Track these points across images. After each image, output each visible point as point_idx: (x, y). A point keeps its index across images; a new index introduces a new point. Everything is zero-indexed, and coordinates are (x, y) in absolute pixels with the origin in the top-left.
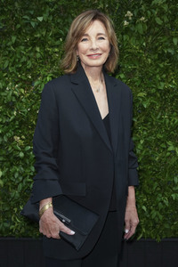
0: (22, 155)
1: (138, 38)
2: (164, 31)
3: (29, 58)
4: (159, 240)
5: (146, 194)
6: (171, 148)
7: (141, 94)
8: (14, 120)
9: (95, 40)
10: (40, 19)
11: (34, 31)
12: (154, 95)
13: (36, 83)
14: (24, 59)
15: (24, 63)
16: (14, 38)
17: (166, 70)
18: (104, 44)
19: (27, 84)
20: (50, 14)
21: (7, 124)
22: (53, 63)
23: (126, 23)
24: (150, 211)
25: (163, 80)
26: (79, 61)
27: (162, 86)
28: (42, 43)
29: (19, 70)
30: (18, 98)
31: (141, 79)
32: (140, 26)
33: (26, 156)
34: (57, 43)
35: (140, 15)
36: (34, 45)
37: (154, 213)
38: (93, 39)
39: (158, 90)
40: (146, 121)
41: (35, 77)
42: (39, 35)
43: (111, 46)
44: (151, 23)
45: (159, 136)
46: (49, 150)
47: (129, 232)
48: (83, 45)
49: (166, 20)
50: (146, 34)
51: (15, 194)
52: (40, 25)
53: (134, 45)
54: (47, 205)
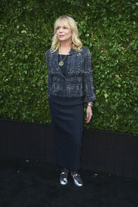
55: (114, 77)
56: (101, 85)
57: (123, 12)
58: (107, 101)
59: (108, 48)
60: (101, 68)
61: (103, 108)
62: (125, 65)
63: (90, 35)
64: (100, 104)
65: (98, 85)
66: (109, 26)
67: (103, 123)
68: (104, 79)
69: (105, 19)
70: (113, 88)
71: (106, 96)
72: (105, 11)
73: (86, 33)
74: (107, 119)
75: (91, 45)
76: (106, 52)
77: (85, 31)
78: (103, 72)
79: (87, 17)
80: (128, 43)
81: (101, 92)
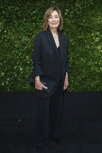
0: (29, 62)
1: (70, 19)
2: (80, 17)
3: (30, 27)
4: (77, 92)
5: (73, 76)
6: (82, 60)
7: (71, 40)
8: (26, 50)
9: (54, 18)
10: (34, 12)
11: (32, 17)
12: (76, 41)
13: (33, 36)
14: (29, 27)
15: (29, 29)
16: (25, 20)
17: (80, 32)
18: (58, 19)
19: (30, 37)
20: (38, 10)
21: (23, 51)
22: (39, 29)
23: (66, 14)
24: (74, 82)
25: (79, 35)
26: (49, 26)
27: (79, 37)
28: (35, 21)
29: (27, 31)
30: (27, 42)
31: (72, 35)
32: (71, 15)
33: (30, 63)
34: (41, 21)
35: (71, 11)
36: (32, 22)
37: (76, 83)
38: (54, 17)
39: (77, 39)
40: (73, 50)
41: (33, 34)
42: (34, 18)
43: (60, 21)
44: (75, 14)
45: (78, 55)
46: (38, 59)
47: (65, 88)
48: (50, 20)
49: (80, 12)
50: (73, 18)
51: (27, 76)
52: (34, 14)
53: (69, 22)
54: (38, 78)
55: (25, 57)
56: (18, 63)
57: (27, 17)
58: (22, 72)
59: (19, 39)
60: (16, 52)
61: (20, 77)
62: (31, 49)
63: (7, 32)
64: (18, 75)
65: (16, 63)
66: (19, 26)
67: (21, 87)
68: (19, 59)
69: (16, 21)
70: (25, 64)
71: (21, 69)
72: (15, 16)
73: (4, 30)
74: (24, 84)
75: (8, 38)
76: (19, 42)
77: (3, 29)
78: (18, 54)
79: (3, 20)
80: (32, 36)
81: (18, 67)
